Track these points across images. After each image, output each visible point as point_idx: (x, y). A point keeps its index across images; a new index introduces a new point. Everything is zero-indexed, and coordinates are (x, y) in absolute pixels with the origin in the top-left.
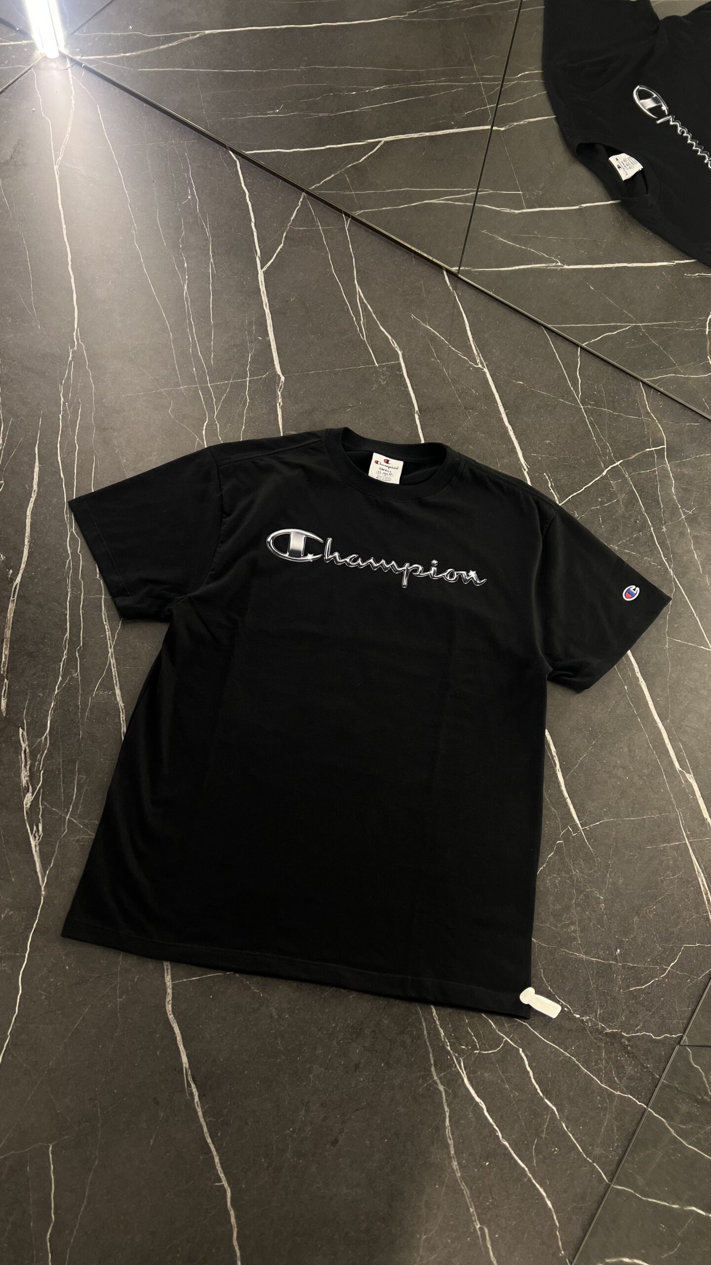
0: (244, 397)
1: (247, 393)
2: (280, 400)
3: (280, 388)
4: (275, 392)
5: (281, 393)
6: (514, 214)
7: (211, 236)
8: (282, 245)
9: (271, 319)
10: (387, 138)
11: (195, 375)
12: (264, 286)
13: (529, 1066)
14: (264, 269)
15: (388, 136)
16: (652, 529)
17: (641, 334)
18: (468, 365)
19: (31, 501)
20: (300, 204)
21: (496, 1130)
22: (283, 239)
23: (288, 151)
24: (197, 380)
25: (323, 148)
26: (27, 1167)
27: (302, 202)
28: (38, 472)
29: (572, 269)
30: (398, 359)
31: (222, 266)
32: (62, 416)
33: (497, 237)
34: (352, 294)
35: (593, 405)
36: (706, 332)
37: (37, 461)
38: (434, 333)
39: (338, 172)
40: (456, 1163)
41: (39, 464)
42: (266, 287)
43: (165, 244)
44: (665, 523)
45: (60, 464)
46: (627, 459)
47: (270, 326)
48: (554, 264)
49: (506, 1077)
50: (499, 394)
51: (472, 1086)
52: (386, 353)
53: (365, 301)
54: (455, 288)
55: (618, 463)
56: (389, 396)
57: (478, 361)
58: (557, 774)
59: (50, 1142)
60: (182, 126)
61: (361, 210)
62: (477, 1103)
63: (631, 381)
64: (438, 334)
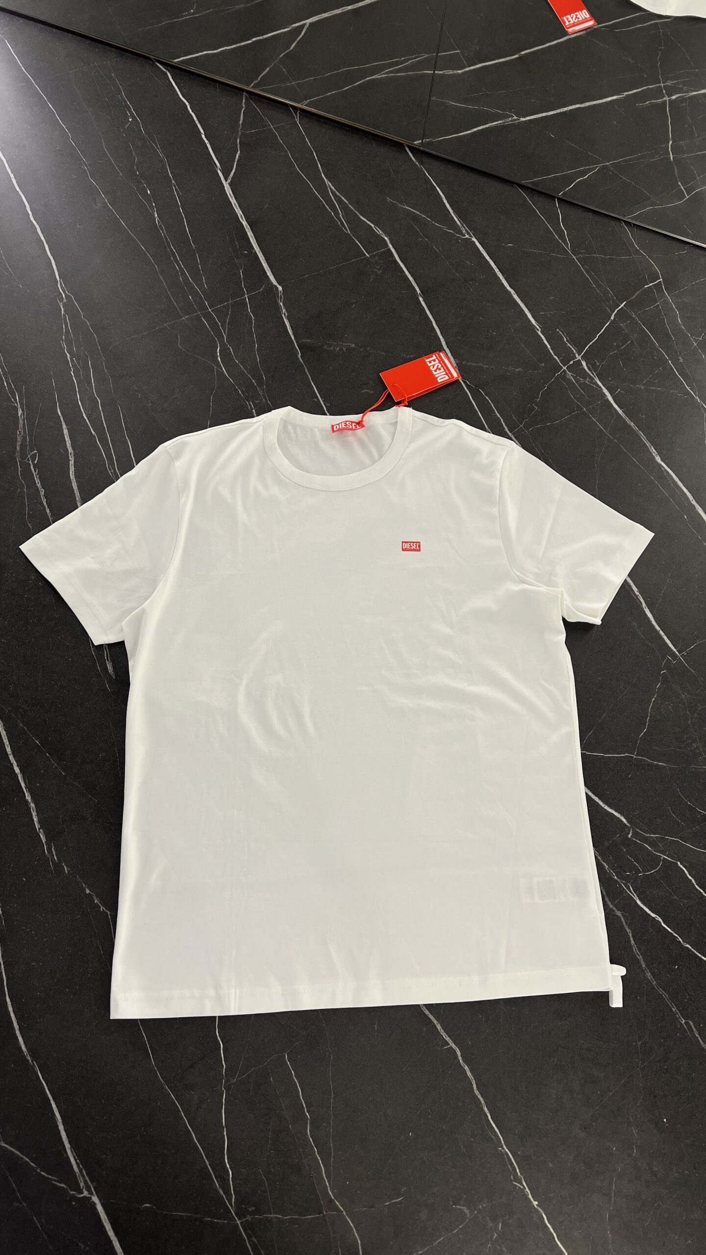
0: (248, 315)
1: (249, 311)
2: (284, 311)
3: (281, 299)
4: (277, 303)
5: (283, 303)
6: (459, 75)
7: (165, 156)
8: (239, 152)
9: (250, 231)
10: (311, 19)
11: (193, 303)
12: (234, 198)
13: (690, 875)
14: (229, 181)
15: (311, 17)
16: (670, 362)
17: (611, 174)
18: (456, 238)
19: (70, 465)
20: (244, 106)
21: (676, 937)
22: (238, 146)
23: (216, 51)
24: (196, 308)
25: (249, 42)
26: (270, 1078)
27: (246, 103)
28: (68, 434)
29: (528, 120)
30: (387, 246)
31: (185, 186)
32: (73, 372)
33: (448, 102)
34: (322, 189)
35: (585, 253)
36: (670, 159)
37: (63, 423)
38: (414, 213)
39: (273, 65)
40: (650, 974)
41: (67, 425)
42: (236, 199)
43: (121, 174)
44: (680, 354)
45: (87, 421)
46: (629, 300)
47: (252, 236)
48: (510, 119)
49: (672, 890)
50: (493, 261)
51: (645, 905)
52: (374, 242)
53: (338, 194)
54: (421, 163)
55: (622, 305)
56: (389, 284)
57: (464, 232)
58: (644, 611)
59: (285, 1052)
60: (100, 46)
61: (306, 100)
62: (654, 918)
63: (613, 223)
64: (418, 213)
